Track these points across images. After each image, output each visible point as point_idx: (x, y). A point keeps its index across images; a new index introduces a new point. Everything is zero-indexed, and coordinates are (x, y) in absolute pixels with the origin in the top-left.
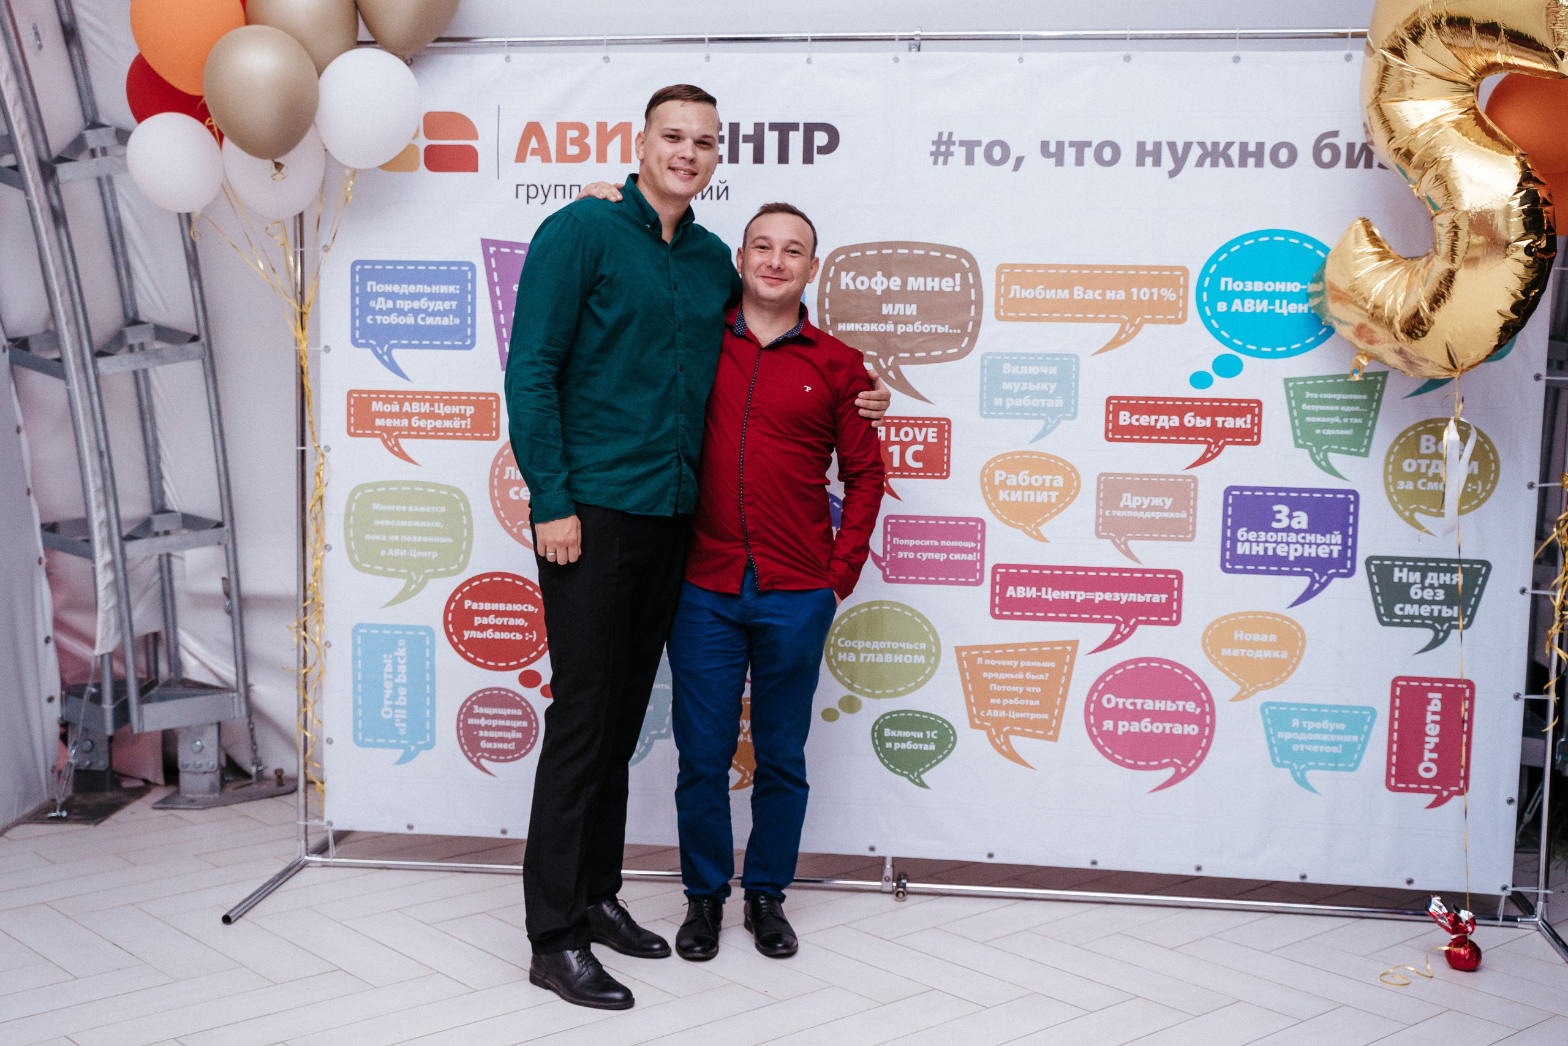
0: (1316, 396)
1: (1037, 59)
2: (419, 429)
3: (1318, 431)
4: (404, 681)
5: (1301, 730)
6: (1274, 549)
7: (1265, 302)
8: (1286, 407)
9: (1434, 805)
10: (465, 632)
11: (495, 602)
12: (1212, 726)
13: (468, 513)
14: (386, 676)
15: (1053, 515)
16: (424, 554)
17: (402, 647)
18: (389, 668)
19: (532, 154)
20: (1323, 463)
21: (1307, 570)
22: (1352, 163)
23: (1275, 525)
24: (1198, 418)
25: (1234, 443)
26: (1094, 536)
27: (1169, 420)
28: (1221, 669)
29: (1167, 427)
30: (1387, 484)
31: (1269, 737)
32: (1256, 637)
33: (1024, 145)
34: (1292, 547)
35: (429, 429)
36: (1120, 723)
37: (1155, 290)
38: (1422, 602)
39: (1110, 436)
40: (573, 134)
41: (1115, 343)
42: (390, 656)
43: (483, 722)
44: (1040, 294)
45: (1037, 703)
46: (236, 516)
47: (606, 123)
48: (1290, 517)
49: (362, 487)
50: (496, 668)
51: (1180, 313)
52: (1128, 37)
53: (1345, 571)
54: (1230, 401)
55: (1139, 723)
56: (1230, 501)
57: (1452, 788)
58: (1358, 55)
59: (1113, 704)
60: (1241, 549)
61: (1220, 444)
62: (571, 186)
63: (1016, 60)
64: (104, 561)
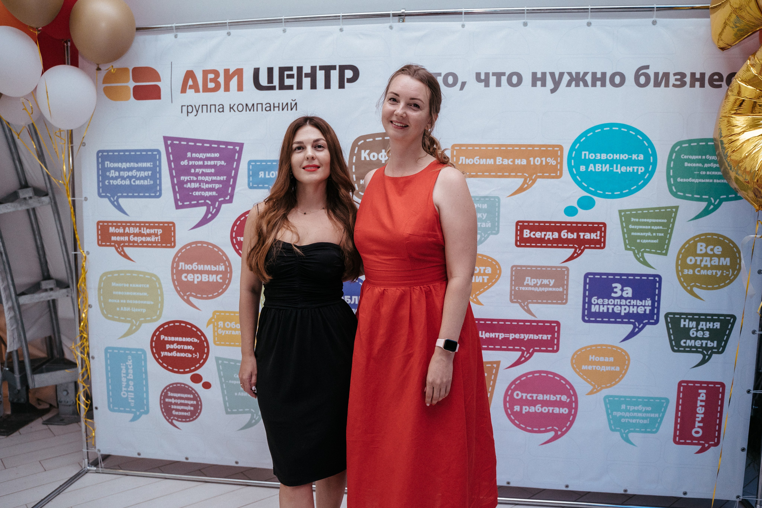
0: (637, 220)
1: (472, 25)
2: (134, 242)
3: (638, 241)
4: (132, 378)
5: (626, 411)
6: (613, 309)
7: (608, 166)
8: (620, 226)
9: (699, 452)
10: (162, 352)
11: (176, 337)
12: (576, 409)
13: (161, 288)
14: (123, 375)
15: (485, 290)
16: (139, 310)
17: (130, 360)
19: (189, 88)
20: (641, 259)
21: (631, 320)
22: (657, 84)
23: (613, 295)
24: (569, 233)
25: (590, 248)
26: (509, 302)
27: (553, 234)
28: (582, 377)
29: (551, 239)
30: (678, 272)
31: (608, 415)
32: (602, 359)
33: (466, 75)
34: (623, 307)
35: (139, 242)
36: (524, 407)
37: (544, 159)
38: (696, 338)
39: (518, 244)
40: (211, 76)
41: (521, 190)
42: (124, 365)
43: (173, 401)
44: (477, 161)
47: (229, 70)
48: (622, 290)
49: (105, 274)
50: (178, 372)
51: (559, 172)
52: (526, 11)
53: (653, 321)
54: (588, 223)
55: (535, 407)
56: (588, 281)
57: (710, 443)
58: (660, 21)
59: (520, 397)
60: (594, 309)
61: (582, 248)
62: (211, 105)
63: (461, 26)
64: (7, 306)
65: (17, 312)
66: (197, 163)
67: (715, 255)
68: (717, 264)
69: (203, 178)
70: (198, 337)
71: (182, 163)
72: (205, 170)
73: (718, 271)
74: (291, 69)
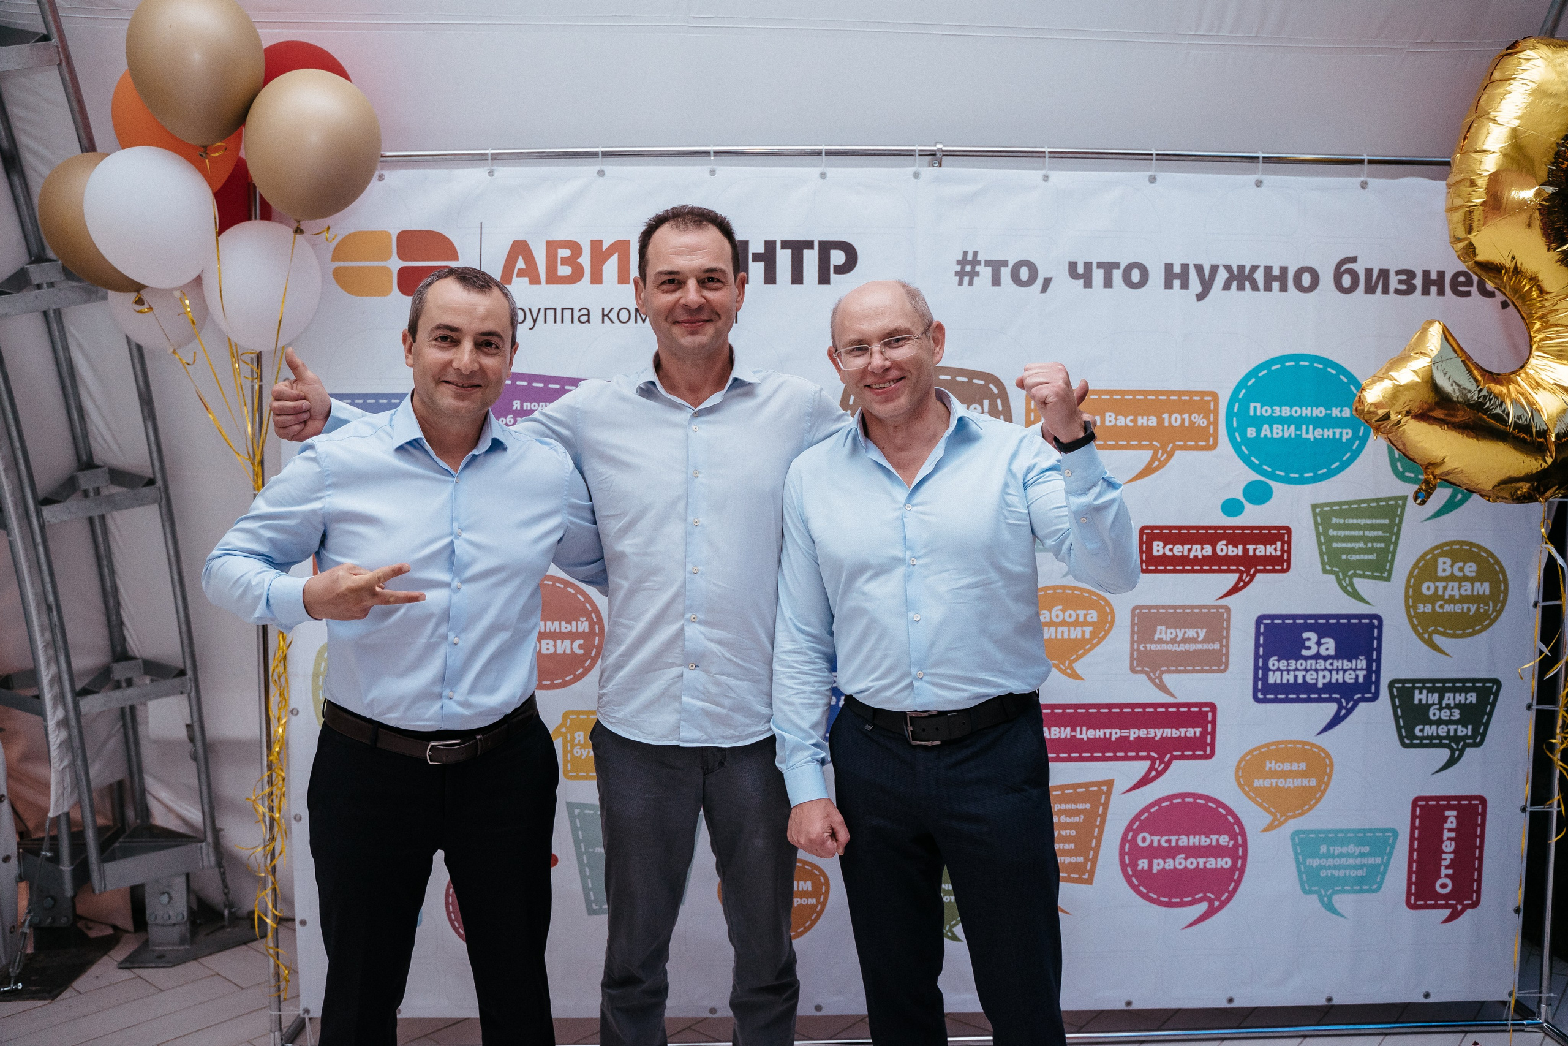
0: (1341, 521)
1: (1064, 177)
3: (1344, 557)
5: (1328, 855)
8: (1313, 532)
9: (1449, 919)
12: (1244, 857)
15: (1087, 651)
19: (519, 275)
20: (1349, 588)
21: (1334, 696)
22: (1370, 289)
23: (1304, 652)
24: (1230, 547)
25: (1265, 571)
26: (1129, 671)
27: (1202, 549)
28: (1253, 800)
29: (1200, 557)
30: (1408, 607)
31: (1298, 864)
32: (1287, 766)
33: (1051, 265)
34: (1321, 674)
36: (1155, 861)
37: (1186, 416)
38: (1439, 722)
40: (564, 253)
41: (1148, 471)
45: (1072, 846)
46: (198, 664)
47: (601, 241)
48: (1319, 644)
51: (1211, 439)
52: (1154, 157)
53: (1370, 695)
54: (1261, 528)
55: (1174, 859)
56: (1262, 630)
57: (1466, 902)
58: (1373, 182)
59: (1147, 843)
60: (1273, 678)
61: (1253, 570)
62: (563, 309)
63: (1041, 177)
64: (56, 719)
65: (75, 732)
67: (1466, 578)
68: (1469, 593)
73: (1471, 605)
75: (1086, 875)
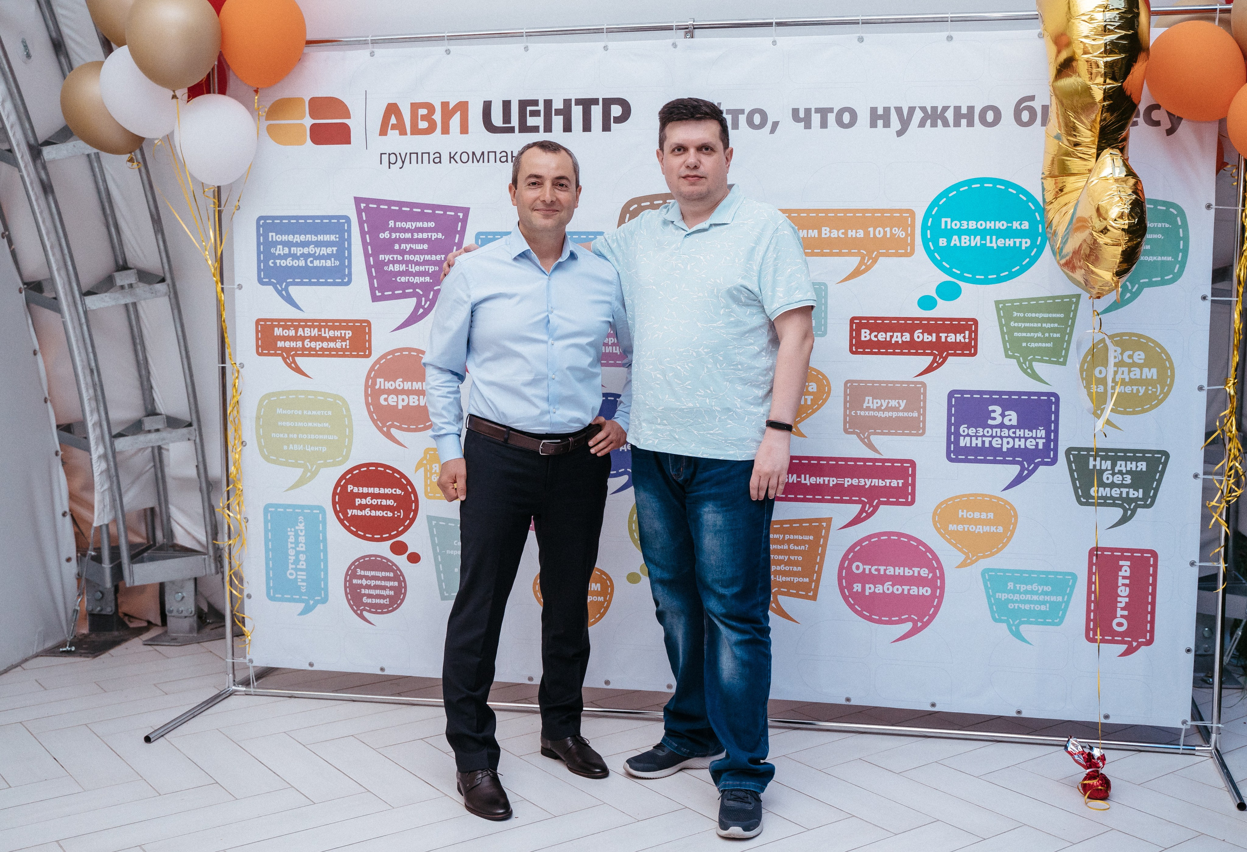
0: (1022, 315)
1: (790, 40)
2: (311, 349)
3: (1024, 344)
4: (303, 549)
5: (1015, 591)
7: (978, 238)
8: (997, 324)
9: (1125, 654)
10: (348, 510)
11: (371, 487)
12: (942, 588)
13: (350, 417)
14: (290, 546)
15: (809, 415)
16: (317, 449)
17: (301, 522)
18: (292, 539)
19: (392, 129)
20: (1029, 370)
21: (1017, 459)
23: (990, 422)
24: (925, 334)
25: (955, 355)
26: (843, 432)
27: (902, 336)
28: (948, 541)
29: (900, 342)
31: (989, 597)
32: (977, 515)
33: (778, 112)
34: (1005, 440)
35: (318, 349)
36: (867, 586)
37: (888, 229)
38: (1112, 485)
39: (854, 350)
40: (423, 112)
41: (856, 273)
42: (293, 530)
43: (364, 582)
45: (800, 569)
46: (201, 418)
47: (448, 103)
48: (1003, 415)
49: (268, 396)
50: (372, 539)
51: (909, 247)
52: (861, 22)
53: (1049, 460)
54: (951, 320)
55: (883, 585)
56: (953, 403)
57: (1140, 640)
59: (861, 571)
60: (963, 442)
61: (944, 356)
62: (422, 153)
63: (771, 43)
64: (98, 453)
65: (112, 464)
66: (403, 236)
67: (1134, 364)
68: (1138, 377)
69: (411, 257)
70: (403, 487)
71: (382, 236)
72: (413, 246)
73: (1140, 388)
74: (535, 103)
75: (809, 592)
